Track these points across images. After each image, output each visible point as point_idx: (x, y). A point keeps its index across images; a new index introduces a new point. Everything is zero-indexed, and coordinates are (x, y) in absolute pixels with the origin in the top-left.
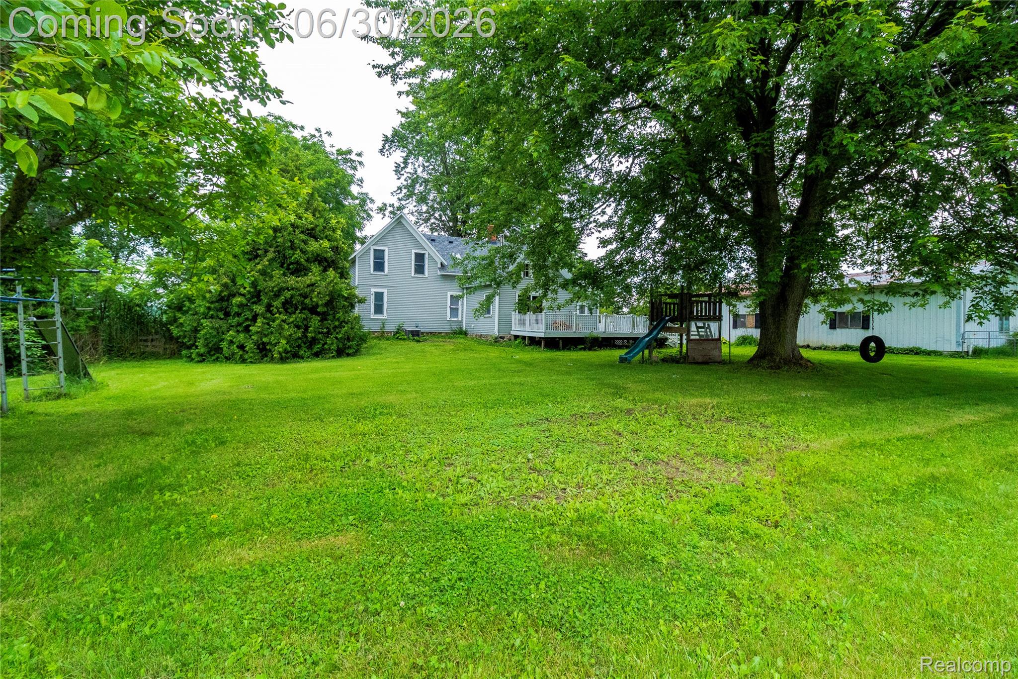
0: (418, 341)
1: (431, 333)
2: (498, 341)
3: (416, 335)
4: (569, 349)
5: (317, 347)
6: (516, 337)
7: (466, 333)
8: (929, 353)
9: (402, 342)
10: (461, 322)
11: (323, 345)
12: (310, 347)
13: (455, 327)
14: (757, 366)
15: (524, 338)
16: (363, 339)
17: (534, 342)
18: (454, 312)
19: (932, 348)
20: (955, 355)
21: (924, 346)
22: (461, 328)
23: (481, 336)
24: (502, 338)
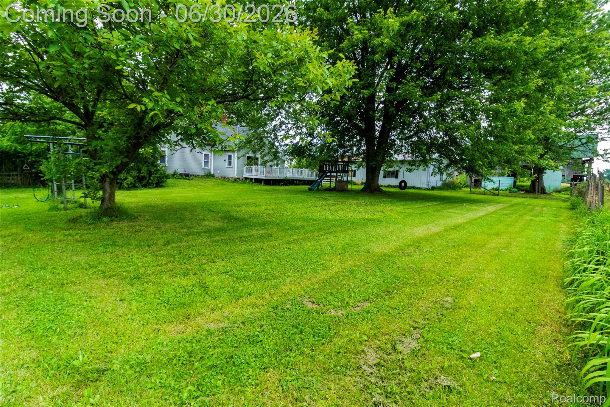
0: (189, 180)
1: (193, 175)
2: (236, 180)
3: (187, 175)
4: (276, 185)
5: (144, 182)
6: (246, 179)
7: (213, 176)
8: (418, 188)
9: (179, 180)
10: (210, 169)
11: (148, 180)
12: (140, 182)
13: (207, 172)
14: (365, 191)
15: (251, 179)
16: (167, 177)
17: (258, 181)
18: (206, 163)
19: (419, 187)
20: (426, 189)
21: (416, 186)
22: (210, 173)
23: (225, 178)
24: (239, 179)
